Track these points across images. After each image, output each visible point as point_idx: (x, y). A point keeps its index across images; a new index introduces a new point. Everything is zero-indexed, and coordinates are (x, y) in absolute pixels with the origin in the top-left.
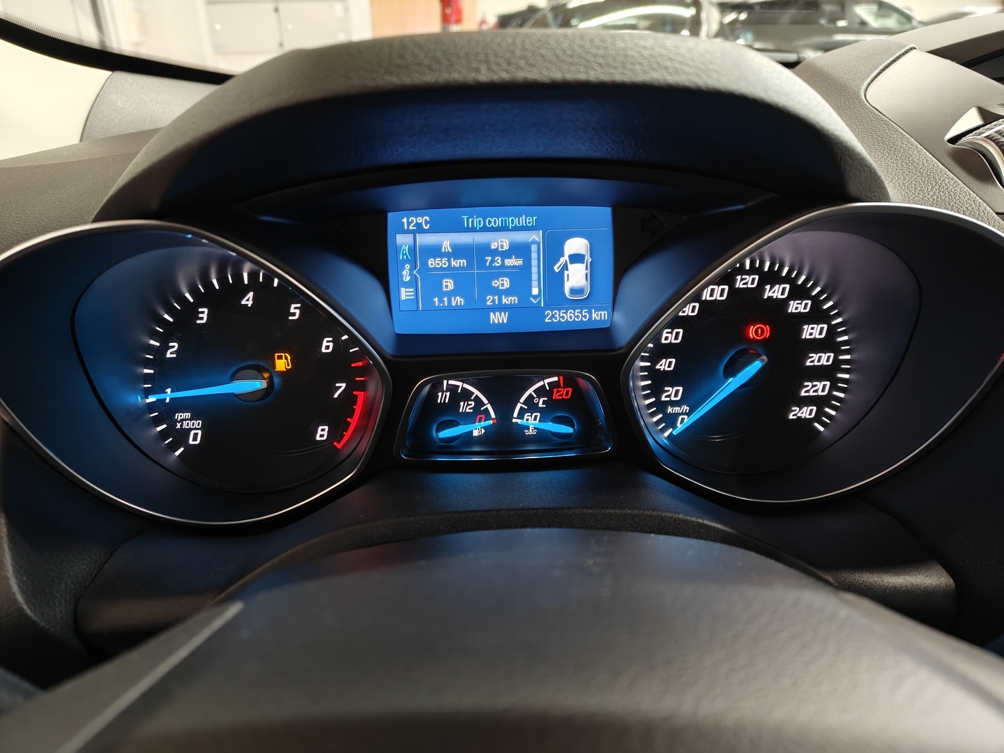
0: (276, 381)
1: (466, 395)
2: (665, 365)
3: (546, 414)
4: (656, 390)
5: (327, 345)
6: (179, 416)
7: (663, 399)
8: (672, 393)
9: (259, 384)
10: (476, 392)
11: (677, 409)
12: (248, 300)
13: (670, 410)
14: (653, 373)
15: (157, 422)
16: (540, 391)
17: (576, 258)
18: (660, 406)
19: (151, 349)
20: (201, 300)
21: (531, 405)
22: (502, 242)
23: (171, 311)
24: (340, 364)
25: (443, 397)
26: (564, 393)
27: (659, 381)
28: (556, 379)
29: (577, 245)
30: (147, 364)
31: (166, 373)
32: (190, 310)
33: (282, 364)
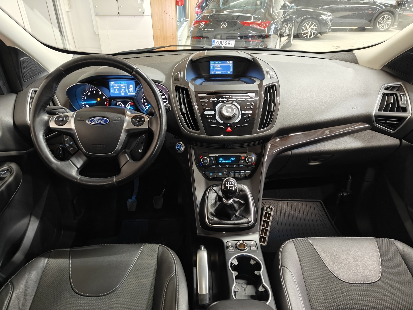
0: (98, 102)
1: (120, 104)
2: (145, 101)
3: (130, 106)
4: (144, 104)
5: (104, 98)
6: (86, 106)
7: (145, 105)
8: (146, 104)
9: (96, 102)
10: (122, 104)
11: (147, 106)
12: (94, 92)
13: (146, 106)
14: (144, 102)
15: (84, 106)
16: (130, 104)
17: (131, 87)
18: (145, 106)
19: (83, 98)
20: (89, 92)
21: (128, 105)
22: (122, 85)
23: (85, 93)
24: (105, 100)
25: (118, 104)
26: (132, 104)
27: (145, 103)
28: (131, 102)
29: (131, 86)
30: (83, 99)
31: (85, 100)
32: (88, 93)
33: (99, 100)
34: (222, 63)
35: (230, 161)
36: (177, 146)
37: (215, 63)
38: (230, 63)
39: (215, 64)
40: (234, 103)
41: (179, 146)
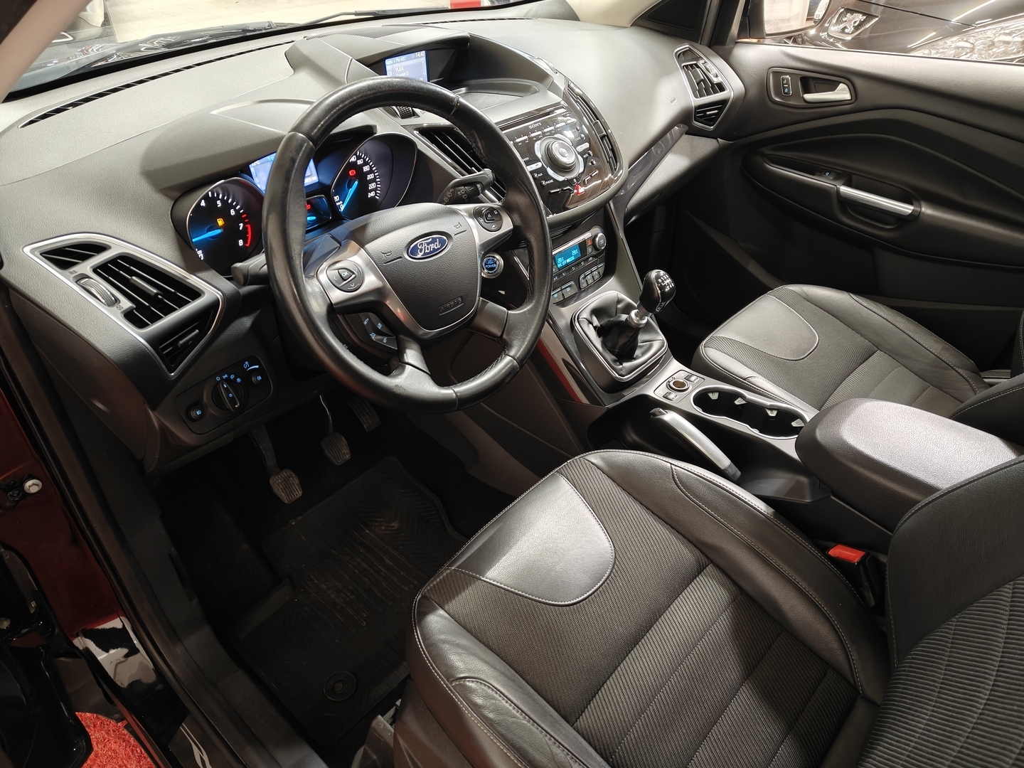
0: (221, 229)
5: (233, 212)
9: (216, 232)
24: (238, 218)
33: (220, 222)
34: (407, 60)
35: (573, 258)
36: (486, 264)
37: (394, 63)
38: (421, 57)
39: (395, 66)
40: (555, 136)
41: (490, 262)
